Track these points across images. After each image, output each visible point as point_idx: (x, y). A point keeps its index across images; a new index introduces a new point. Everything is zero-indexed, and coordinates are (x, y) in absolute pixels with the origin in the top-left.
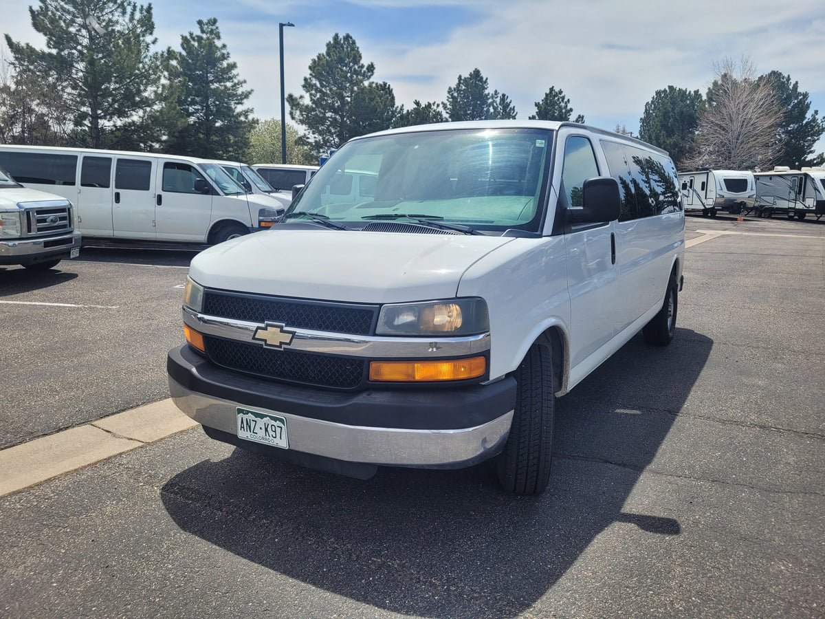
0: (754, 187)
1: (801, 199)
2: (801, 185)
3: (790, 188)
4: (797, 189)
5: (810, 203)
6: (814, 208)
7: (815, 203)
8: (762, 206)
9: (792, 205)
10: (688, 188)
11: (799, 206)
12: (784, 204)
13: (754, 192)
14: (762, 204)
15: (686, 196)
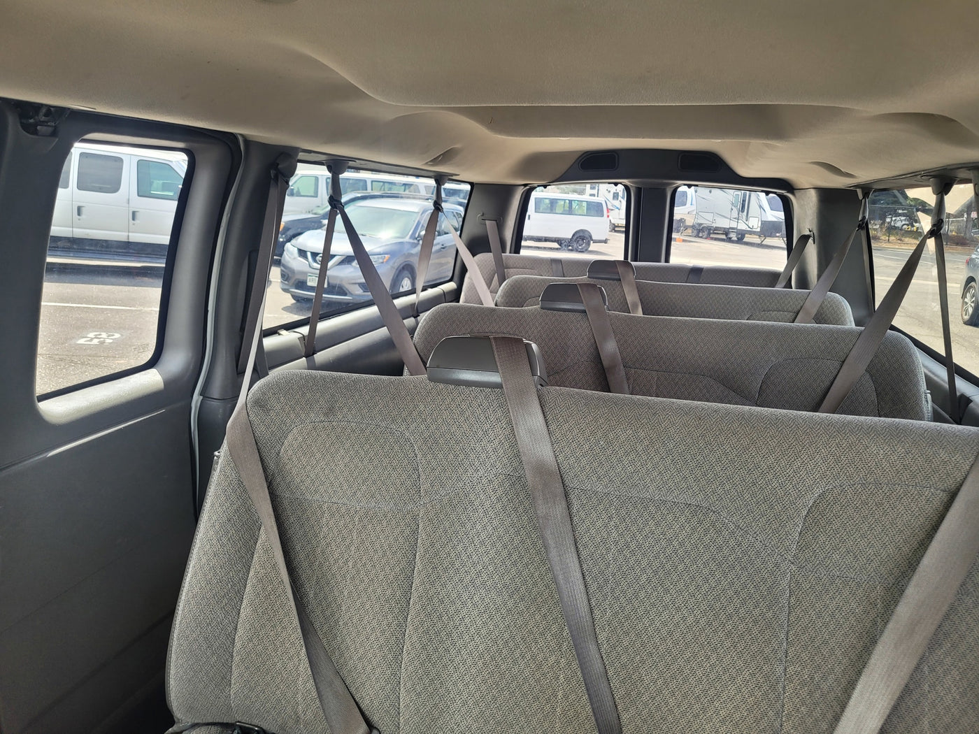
0: (694, 202)
1: (745, 217)
2: (744, 201)
3: (732, 204)
4: (740, 206)
5: (755, 224)
6: (759, 230)
7: (760, 223)
8: (700, 224)
9: (734, 225)
10: (620, 198)
11: (742, 226)
12: (724, 224)
13: (694, 208)
14: (700, 222)
15: (617, 208)
